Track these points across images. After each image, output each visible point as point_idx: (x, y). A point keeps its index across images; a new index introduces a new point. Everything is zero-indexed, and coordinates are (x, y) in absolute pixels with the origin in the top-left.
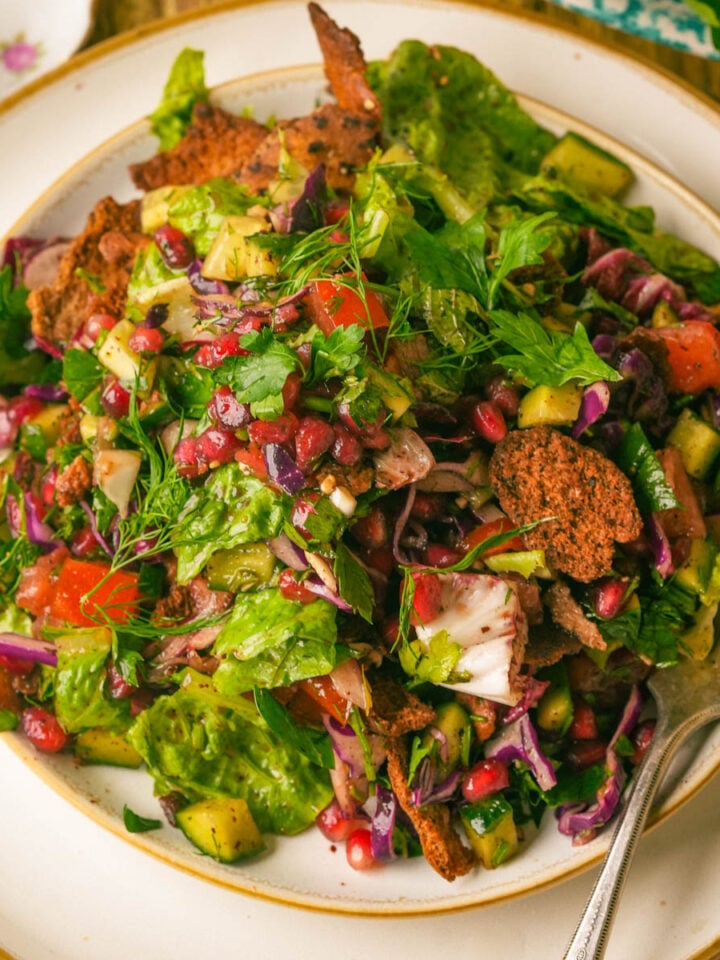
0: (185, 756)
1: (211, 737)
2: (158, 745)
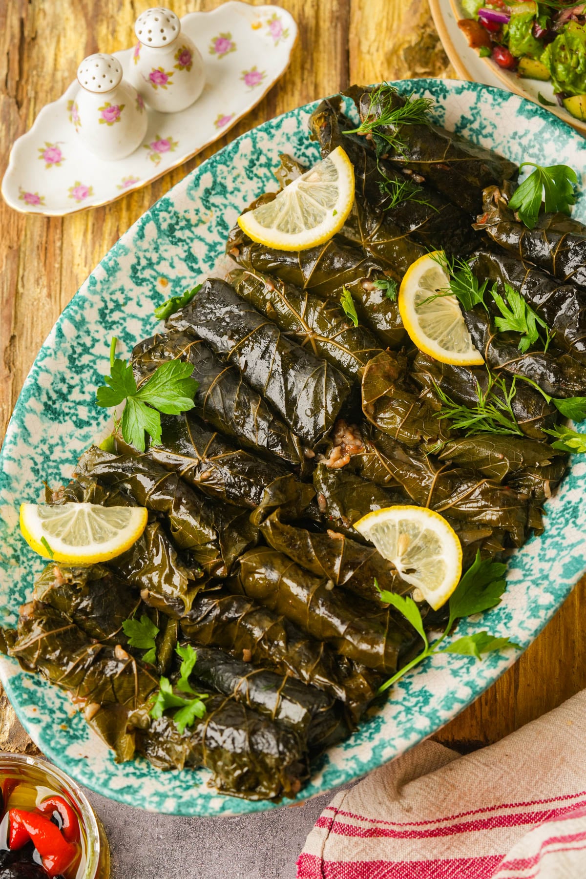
0: (568, 70)
1: (581, 61)
2: (555, 64)
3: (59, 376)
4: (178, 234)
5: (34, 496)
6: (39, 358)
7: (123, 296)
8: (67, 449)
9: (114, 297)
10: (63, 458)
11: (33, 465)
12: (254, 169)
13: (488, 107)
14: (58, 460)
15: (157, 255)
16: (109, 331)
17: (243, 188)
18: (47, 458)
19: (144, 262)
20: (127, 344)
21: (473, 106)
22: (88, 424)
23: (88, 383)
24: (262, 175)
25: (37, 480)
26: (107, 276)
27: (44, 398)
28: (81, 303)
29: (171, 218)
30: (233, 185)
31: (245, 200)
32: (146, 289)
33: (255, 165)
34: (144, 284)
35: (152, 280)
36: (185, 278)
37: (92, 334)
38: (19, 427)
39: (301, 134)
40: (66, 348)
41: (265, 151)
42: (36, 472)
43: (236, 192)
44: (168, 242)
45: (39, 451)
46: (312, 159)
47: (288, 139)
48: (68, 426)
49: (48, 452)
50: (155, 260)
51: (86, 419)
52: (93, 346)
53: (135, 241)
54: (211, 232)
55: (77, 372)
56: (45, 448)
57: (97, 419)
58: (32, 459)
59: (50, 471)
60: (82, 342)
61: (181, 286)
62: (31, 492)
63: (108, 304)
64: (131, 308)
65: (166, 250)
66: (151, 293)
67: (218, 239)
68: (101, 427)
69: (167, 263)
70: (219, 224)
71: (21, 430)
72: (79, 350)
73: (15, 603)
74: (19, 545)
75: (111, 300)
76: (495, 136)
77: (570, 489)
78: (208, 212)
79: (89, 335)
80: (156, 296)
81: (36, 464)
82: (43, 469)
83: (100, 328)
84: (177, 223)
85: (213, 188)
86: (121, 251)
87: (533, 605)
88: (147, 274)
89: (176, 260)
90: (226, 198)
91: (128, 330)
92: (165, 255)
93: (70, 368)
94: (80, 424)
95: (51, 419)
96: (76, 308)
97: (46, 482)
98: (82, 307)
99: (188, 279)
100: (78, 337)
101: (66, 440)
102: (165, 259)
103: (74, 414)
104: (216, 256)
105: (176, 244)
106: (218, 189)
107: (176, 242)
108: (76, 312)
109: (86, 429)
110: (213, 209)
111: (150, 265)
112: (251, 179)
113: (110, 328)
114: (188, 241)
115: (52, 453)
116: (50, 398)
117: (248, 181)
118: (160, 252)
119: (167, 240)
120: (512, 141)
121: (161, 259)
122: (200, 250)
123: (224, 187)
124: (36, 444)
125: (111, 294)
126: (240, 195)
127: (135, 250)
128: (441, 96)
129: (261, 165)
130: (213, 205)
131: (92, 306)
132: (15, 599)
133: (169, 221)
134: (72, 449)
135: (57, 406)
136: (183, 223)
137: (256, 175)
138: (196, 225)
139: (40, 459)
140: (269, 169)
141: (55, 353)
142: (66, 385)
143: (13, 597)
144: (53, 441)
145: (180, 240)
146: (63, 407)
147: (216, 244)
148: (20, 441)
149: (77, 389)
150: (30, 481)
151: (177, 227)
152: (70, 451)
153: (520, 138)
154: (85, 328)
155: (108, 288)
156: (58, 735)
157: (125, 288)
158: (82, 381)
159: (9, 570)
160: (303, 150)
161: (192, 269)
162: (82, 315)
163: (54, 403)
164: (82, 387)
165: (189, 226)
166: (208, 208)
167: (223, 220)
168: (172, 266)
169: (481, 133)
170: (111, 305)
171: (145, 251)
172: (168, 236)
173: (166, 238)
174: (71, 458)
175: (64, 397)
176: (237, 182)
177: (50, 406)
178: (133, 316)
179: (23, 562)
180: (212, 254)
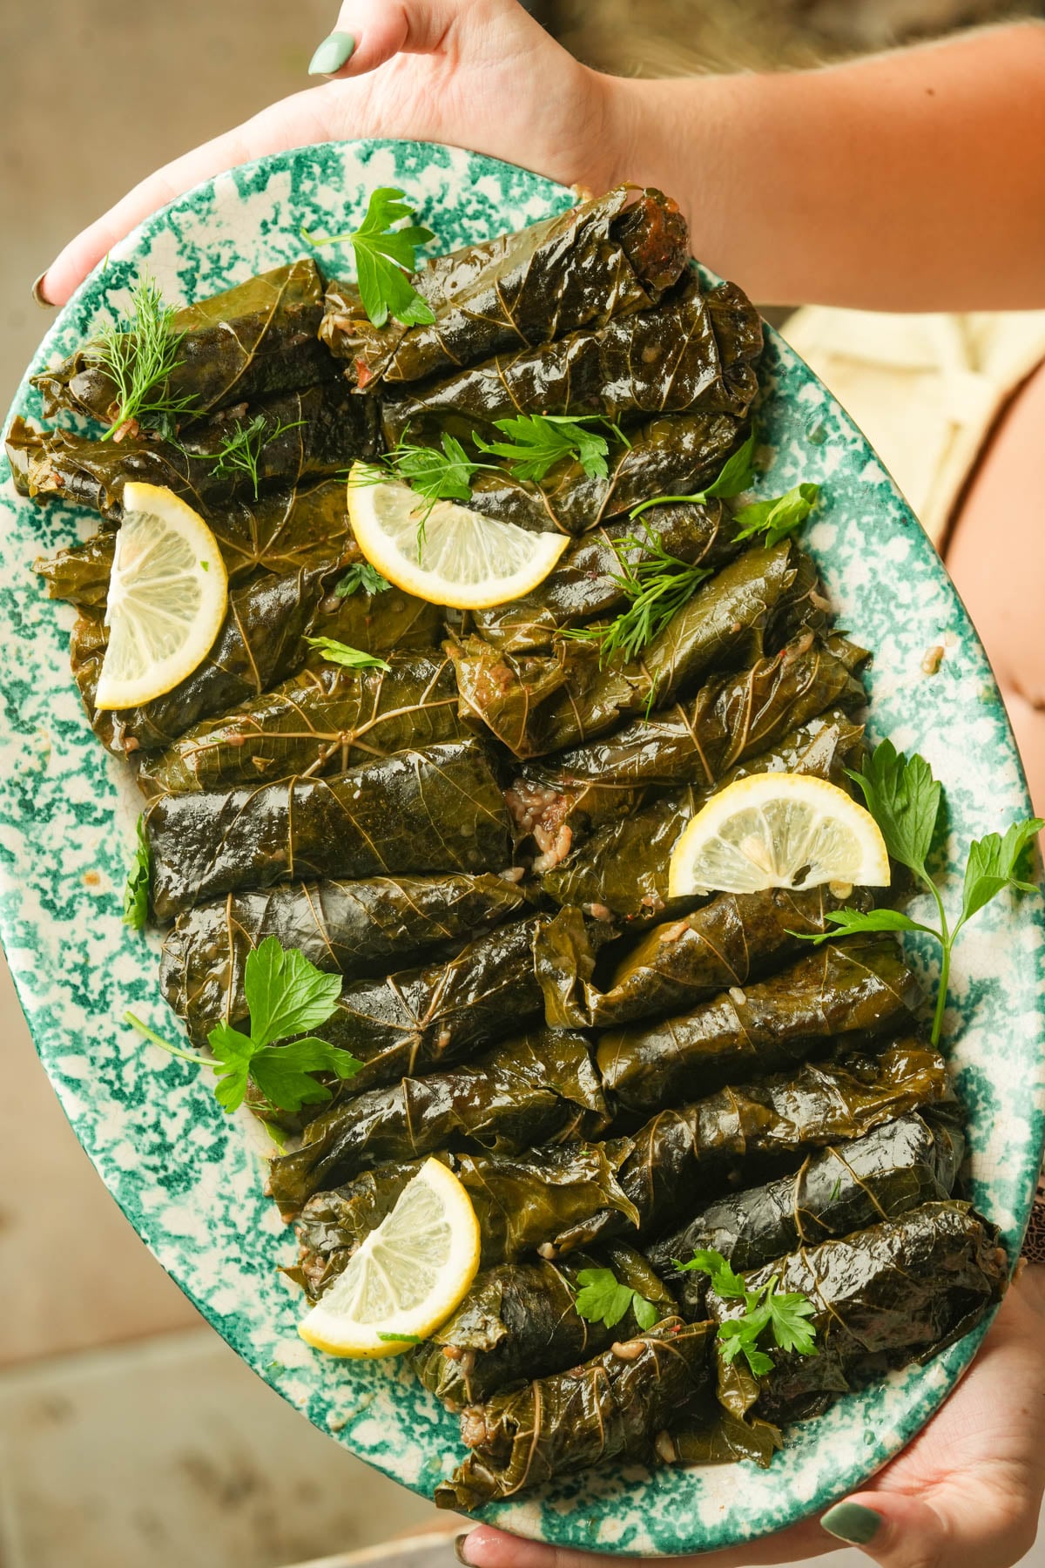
3: (132, 1132)
4: (39, 803)
5: (284, 1298)
6: (87, 1141)
7: (75, 950)
8: (241, 1199)
9: (69, 965)
10: (252, 1215)
11: (238, 1266)
12: (25, 621)
13: (199, 228)
14: (250, 1224)
15: (48, 856)
16: (110, 1010)
17: (38, 658)
18: (239, 1238)
19: (47, 883)
20: (143, 998)
21: (179, 247)
22: (222, 1141)
23: (164, 1096)
24: (40, 616)
25: (263, 1276)
26: (33, 952)
27: (151, 1177)
28: (48, 1019)
29: (12, 794)
30: (26, 668)
31: (56, 669)
32: (85, 910)
33: (19, 615)
34: (76, 906)
35: (77, 891)
36: (104, 842)
37: (100, 1038)
38: (173, 1245)
39: (26, 515)
40: (98, 1091)
41: (12, 585)
42: (249, 1268)
43: (37, 673)
44: (41, 826)
45: (222, 1242)
46: (68, 527)
47: (19, 537)
48: (209, 1172)
49: (231, 1231)
50: (53, 865)
51: (214, 1139)
52: (117, 1049)
53: (11, 872)
54: (65, 753)
55: (141, 1101)
56: (223, 1229)
57: (222, 1124)
58: (228, 1260)
59: (259, 1248)
60: (102, 1062)
61: (112, 857)
62: (274, 1297)
63: (73, 981)
64: (98, 954)
65: (50, 838)
66: (95, 908)
67: (82, 751)
68: (238, 1126)
69: (69, 851)
70: (63, 733)
71: (177, 1245)
72: (111, 1074)
73: (426, 1439)
74: (343, 1372)
75: (69, 972)
76: (241, 253)
77: (841, 572)
78: (36, 735)
79: (99, 1043)
80: (103, 903)
81: (238, 1261)
82: (251, 1255)
83: (99, 1018)
84: (24, 792)
85: (11, 701)
86: (11, 902)
87: (978, 751)
88: (65, 891)
89: (72, 834)
90: (36, 693)
91: (125, 982)
92: (55, 845)
93: (129, 1107)
94: (216, 1153)
95: (186, 1189)
96: (50, 1032)
97: (271, 1265)
98: (55, 1023)
99: (110, 839)
100: (93, 1060)
101: (227, 1191)
102: (61, 850)
103: (197, 1152)
104: (104, 773)
105: (50, 817)
106: (16, 693)
107: (47, 814)
108: (57, 1036)
109: (228, 1150)
110: (37, 724)
111: (55, 876)
112: (34, 636)
113: (107, 1004)
114: (57, 796)
115: (234, 1225)
116: (155, 1169)
117: (34, 643)
118: (47, 848)
119: (37, 825)
120: (269, 237)
121: (56, 854)
122: (79, 789)
123: (18, 684)
124: (210, 1239)
125: (61, 966)
126: (44, 670)
127: (23, 883)
128: (131, 279)
129: (26, 606)
130: (33, 719)
131: (61, 1006)
132: (422, 1435)
133: (14, 801)
134: (245, 1191)
135: (172, 1167)
136: (29, 785)
137: (34, 625)
138: (44, 766)
139: (234, 1250)
140: (39, 600)
141: (96, 1111)
142: (150, 1131)
143: (416, 1436)
144: (218, 1213)
145: (49, 806)
146: (179, 1160)
147: (87, 760)
148: (193, 1259)
149: (164, 1120)
150: (259, 1287)
151: (29, 796)
152: (246, 1197)
153: (275, 222)
154: (86, 1042)
155: (51, 963)
156: (670, 1519)
157: (65, 939)
158: (158, 1105)
159: (374, 1413)
160: (48, 531)
161: (99, 822)
162: (66, 1032)
163: (165, 1168)
164: (165, 1110)
165: (38, 778)
166: (31, 731)
167: (63, 723)
168: (77, 847)
169: (221, 269)
170: (76, 979)
171: (33, 869)
172: (33, 819)
173: (35, 824)
174: (258, 1204)
175: (164, 1148)
176: (25, 661)
177: (166, 1177)
178: (111, 959)
179: (372, 1383)
180: (97, 776)
